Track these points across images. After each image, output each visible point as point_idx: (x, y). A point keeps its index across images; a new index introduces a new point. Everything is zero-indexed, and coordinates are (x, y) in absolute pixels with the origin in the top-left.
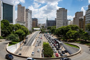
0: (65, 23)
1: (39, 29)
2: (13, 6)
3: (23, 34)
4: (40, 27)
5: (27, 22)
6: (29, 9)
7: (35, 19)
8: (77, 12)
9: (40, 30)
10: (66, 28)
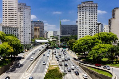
0: (94, 29)
1: (47, 41)
3: (9, 51)
4: (49, 37)
9: (46, 43)
10: (93, 39)
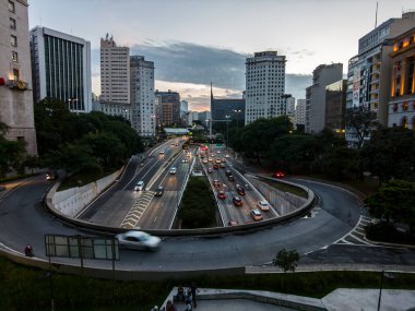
0: (277, 108)
2: (82, 46)
5: (138, 104)
6: (143, 59)
7: (169, 92)
8: (321, 67)
9: (187, 134)
